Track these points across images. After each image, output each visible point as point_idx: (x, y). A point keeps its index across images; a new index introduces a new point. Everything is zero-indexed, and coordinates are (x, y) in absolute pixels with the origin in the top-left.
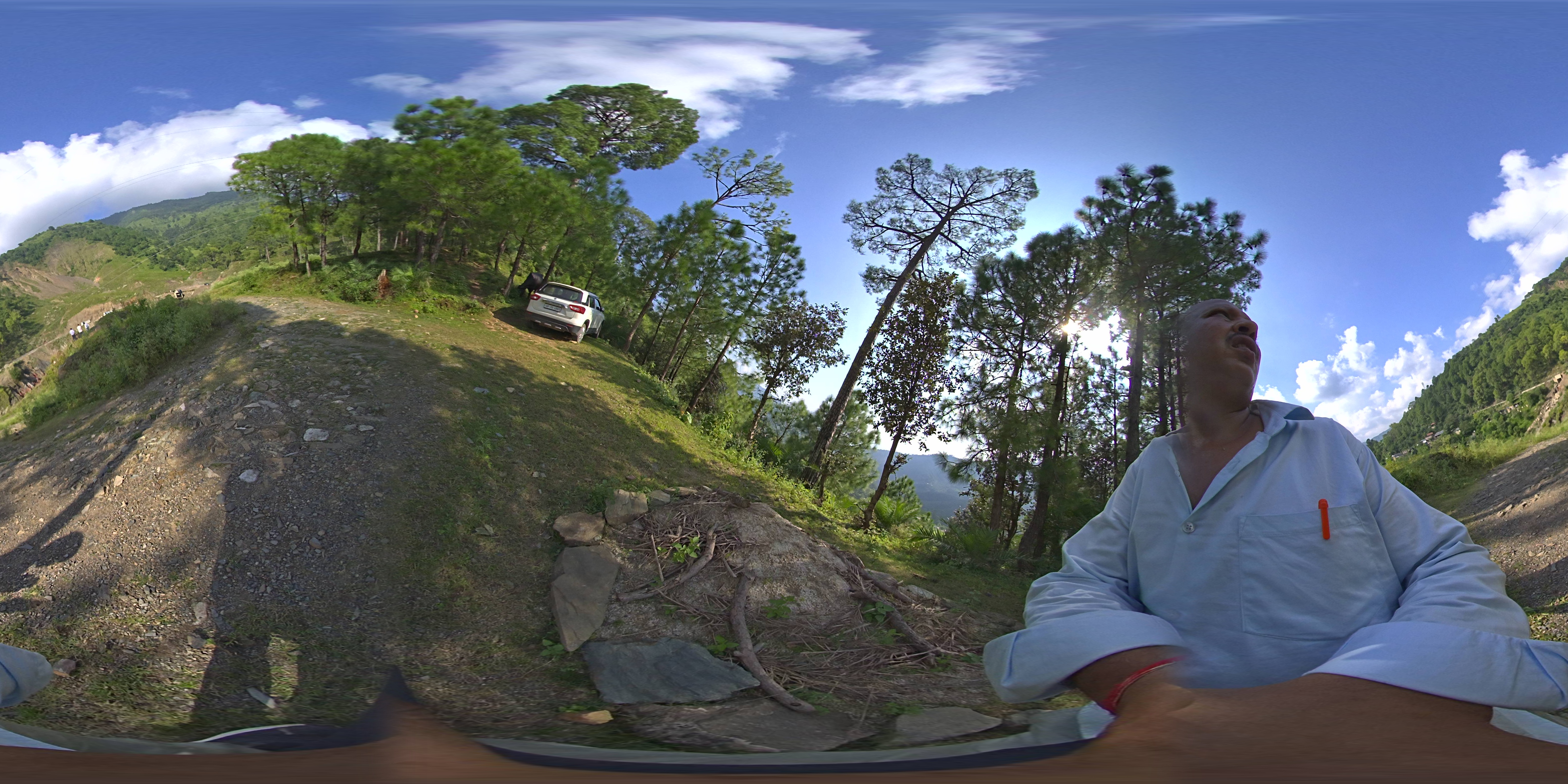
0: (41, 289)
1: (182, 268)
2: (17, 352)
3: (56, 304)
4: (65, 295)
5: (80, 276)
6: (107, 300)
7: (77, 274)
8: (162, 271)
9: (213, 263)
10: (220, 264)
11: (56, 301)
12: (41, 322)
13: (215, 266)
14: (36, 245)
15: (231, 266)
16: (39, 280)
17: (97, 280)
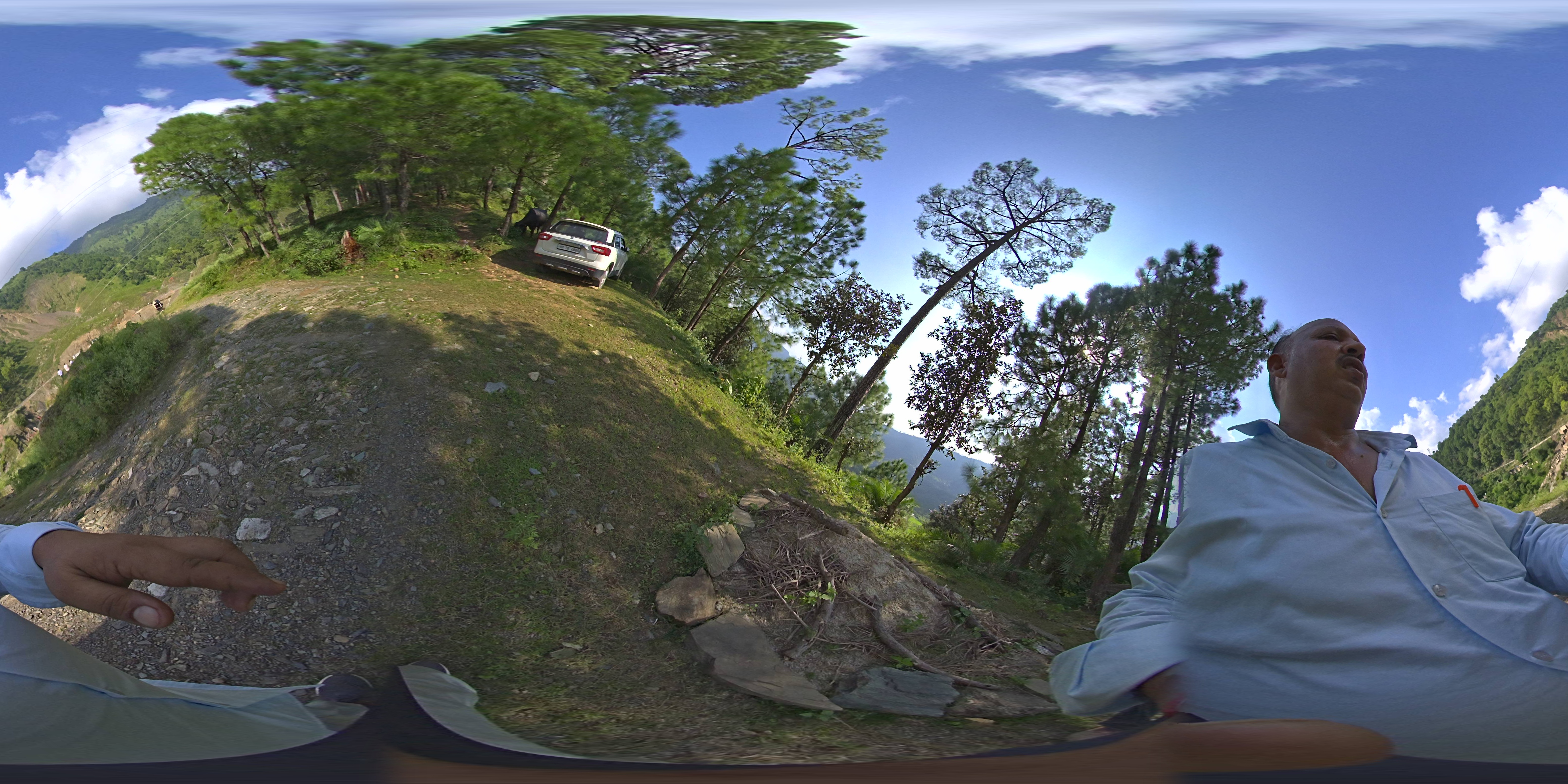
0: (28, 331)
1: (154, 278)
2: (18, 398)
3: (45, 343)
4: (52, 332)
5: (61, 310)
6: (91, 328)
7: (57, 309)
8: (135, 286)
9: (181, 264)
10: (187, 264)
11: (45, 340)
12: (35, 364)
13: (183, 268)
14: (13, 289)
15: (199, 263)
16: (24, 323)
17: (77, 310)
